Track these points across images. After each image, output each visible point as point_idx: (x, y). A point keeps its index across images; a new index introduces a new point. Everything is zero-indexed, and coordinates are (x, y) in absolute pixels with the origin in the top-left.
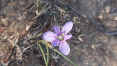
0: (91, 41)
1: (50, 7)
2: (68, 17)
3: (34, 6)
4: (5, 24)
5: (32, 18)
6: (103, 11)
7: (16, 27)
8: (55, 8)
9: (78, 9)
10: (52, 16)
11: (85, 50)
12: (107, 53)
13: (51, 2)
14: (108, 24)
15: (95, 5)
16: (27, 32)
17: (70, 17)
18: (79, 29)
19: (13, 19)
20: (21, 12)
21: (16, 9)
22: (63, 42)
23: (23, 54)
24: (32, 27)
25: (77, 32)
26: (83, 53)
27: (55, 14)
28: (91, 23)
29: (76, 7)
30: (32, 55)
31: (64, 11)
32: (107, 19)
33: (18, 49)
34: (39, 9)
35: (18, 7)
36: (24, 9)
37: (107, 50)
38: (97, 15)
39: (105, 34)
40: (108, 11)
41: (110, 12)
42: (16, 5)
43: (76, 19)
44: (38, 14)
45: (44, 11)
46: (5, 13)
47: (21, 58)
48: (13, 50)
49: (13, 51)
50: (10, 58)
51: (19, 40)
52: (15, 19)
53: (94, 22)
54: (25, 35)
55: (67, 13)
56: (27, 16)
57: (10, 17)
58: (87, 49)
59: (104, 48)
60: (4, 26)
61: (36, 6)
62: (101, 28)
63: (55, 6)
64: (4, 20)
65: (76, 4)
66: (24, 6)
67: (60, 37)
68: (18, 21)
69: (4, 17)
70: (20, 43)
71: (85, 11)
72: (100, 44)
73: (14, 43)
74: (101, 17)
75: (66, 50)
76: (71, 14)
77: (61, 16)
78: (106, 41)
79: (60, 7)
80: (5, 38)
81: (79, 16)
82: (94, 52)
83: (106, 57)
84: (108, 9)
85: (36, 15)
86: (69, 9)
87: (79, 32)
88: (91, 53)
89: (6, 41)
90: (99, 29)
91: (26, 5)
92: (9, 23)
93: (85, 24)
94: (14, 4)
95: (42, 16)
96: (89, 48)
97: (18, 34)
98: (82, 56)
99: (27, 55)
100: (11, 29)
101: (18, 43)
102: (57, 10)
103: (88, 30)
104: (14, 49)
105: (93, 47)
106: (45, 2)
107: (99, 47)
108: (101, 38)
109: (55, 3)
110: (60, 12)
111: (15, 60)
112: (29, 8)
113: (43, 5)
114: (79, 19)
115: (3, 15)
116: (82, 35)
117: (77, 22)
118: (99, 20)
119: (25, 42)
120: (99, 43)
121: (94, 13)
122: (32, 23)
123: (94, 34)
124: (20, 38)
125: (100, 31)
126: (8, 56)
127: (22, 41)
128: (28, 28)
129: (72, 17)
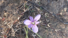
0: (55, 27)
1: (32, 7)
2: (42, 13)
3: (22, 6)
5: (21, 13)
6: (63, 11)
7: (12, 18)
8: (35, 8)
9: (48, 9)
10: (33, 12)
11: (51, 32)
13: (32, 4)
14: (66, 18)
15: (58, 7)
16: (18, 20)
17: (43, 13)
18: (48, 20)
19: (10, 13)
20: (15, 9)
21: (12, 8)
22: (34, 26)
23: (15, 33)
24: (21, 18)
25: (47, 22)
26: (50, 34)
27: (35, 11)
28: (55, 17)
29: (47, 7)
30: (20, 34)
31: (40, 10)
32: (65, 15)
33: (13, 30)
34: (26, 8)
35: (14, 6)
36: (17, 8)
38: (59, 12)
39: (63, 24)
40: (65, 11)
41: (67, 11)
42: (13, 6)
43: (46, 14)
44: (25, 11)
45: (28, 9)
46: (6, 9)
47: (14, 35)
49: (10, 31)
50: (8, 35)
52: (12, 13)
53: (57, 16)
54: (17, 22)
55: (42, 11)
56: (18, 12)
58: (53, 31)
59: (63, 32)
60: (5, 17)
61: (24, 6)
62: (61, 20)
63: (35, 6)
64: (5, 14)
65: (47, 6)
66: (17, 6)
67: (33, 23)
68: (14, 14)
70: (14, 27)
71: (52, 10)
72: (60, 29)
73: (10, 27)
74: (61, 14)
76: (44, 11)
77: (38, 12)
78: (64, 28)
79: (38, 7)
81: (49, 13)
84: (65, 9)
85: (23, 11)
86: (43, 8)
87: (48, 22)
88: (55, 34)
89: (6, 25)
90: (59, 20)
91: (18, 5)
92: (8, 15)
93: (52, 17)
94: (11, 5)
95: (27, 12)
97: (13, 22)
98: (50, 36)
99: (18, 34)
100: (9, 19)
103: (54, 21)
105: (56, 30)
106: (29, 4)
107: (59, 31)
108: (61, 26)
109: (35, 5)
110: (37, 10)
111: (11, 36)
112: (20, 7)
113: (28, 6)
114: (49, 14)
115: (5, 10)
116: (50, 24)
117: (47, 16)
119: (17, 26)
121: (57, 11)
122: (21, 16)
123: (57, 23)
124: (14, 24)
125: (61, 21)
126: (7, 34)
127: (15, 26)
128: (18, 18)
129: (44, 13)
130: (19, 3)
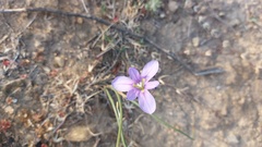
0: (175, 83)
1: (120, 39)
2: (144, 53)
3: (98, 39)
4: (60, 64)
5: (96, 54)
6: (190, 44)
7: (75, 67)
8: (127, 41)
9: (158, 41)
10: (123, 51)
11: (167, 96)
12: (196, 98)
13: (121, 33)
14: (197, 61)
15: (179, 36)
16: (90, 74)
17: (147, 52)
19: (70, 57)
20: (81, 47)
21: (73, 44)
22: (144, 93)
23: (86, 103)
24: (97, 67)
26: (165, 100)
27: (127, 49)
28: (175, 60)
29: (155, 39)
30: (97, 105)
31: (139, 45)
32: (196, 55)
33: (79, 98)
34: (106, 43)
35: (77, 40)
36: (85, 43)
37: (196, 94)
38: (183, 49)
39: (193, 74)
40: (196, 44)
41: (199, 46)
42: (74, 38)
43: (155, 55)
44: (104, 49)
45: (112, 45)
46: (59, 49)
47: (82, 110)
48: (71, 99)
50: (67, 111)
51: (79, 86)
52: (73, 57)
53: (179, 58)
54: (87, 78)
55: (143, 48)
56: (89, 53)
57: (66, 54)
58: (171, 94)
59: (193, 92)
60: (58, 66)
61: (100, 38)
62: (189, 67)
63: (127, 38)
64: (58, 59)
65: (154, 35)
66: (85, 39)
67: (140, 85)
68: (78, 60)
69: (58, 54)
70: (80, 90)
71: (167, 44)
72: (187, 88)
73: (72, 90)
74: (187, 52)
75: (149, 105)
76: (149, 49)
77: (135, 51)
78: (194, 83)
79: (134, 39)
80: (60, 83)
81: (159, 50)
82: (179, 99)
83: (195, 104)
84: (196, 41)
85: (101, 50)
86: (146, 42)
88: (175, 100)
89: (61, 87)
90: (185, 67)
91: (88, 38)
92: (66, 62)
93: (167, 62)
94: (71, 36)
95: (110, 53)
96: (173, 93)
97: (78, 77)
98: (164, 104)
99: (91, 105)
100: (68, 71)
101: (78, 90)
102: (130, 44)
103: (172, 69)
104: (73, 98)
105: (178, 91)
106: (113, 33)
107: (185, 91)
108: (188, 79)
109: (127, 34)
110: (133, 46)
111: (74, 113)
112: (91, 42)
113: (110, 37)
114: (160, 55)
115: (56, 51)
116: (164, 76)
118: (184, 56)
119: (87, 88)
120: (186, 85)
121: (178, 47)
122: (96, 62)
123: (178, 74)
124: (80, 82)
125: (186, 69)
126: (65, 108)
127: (84, 87)
128: (90, 69)
129: (150, 53)
130: (88, 33)
